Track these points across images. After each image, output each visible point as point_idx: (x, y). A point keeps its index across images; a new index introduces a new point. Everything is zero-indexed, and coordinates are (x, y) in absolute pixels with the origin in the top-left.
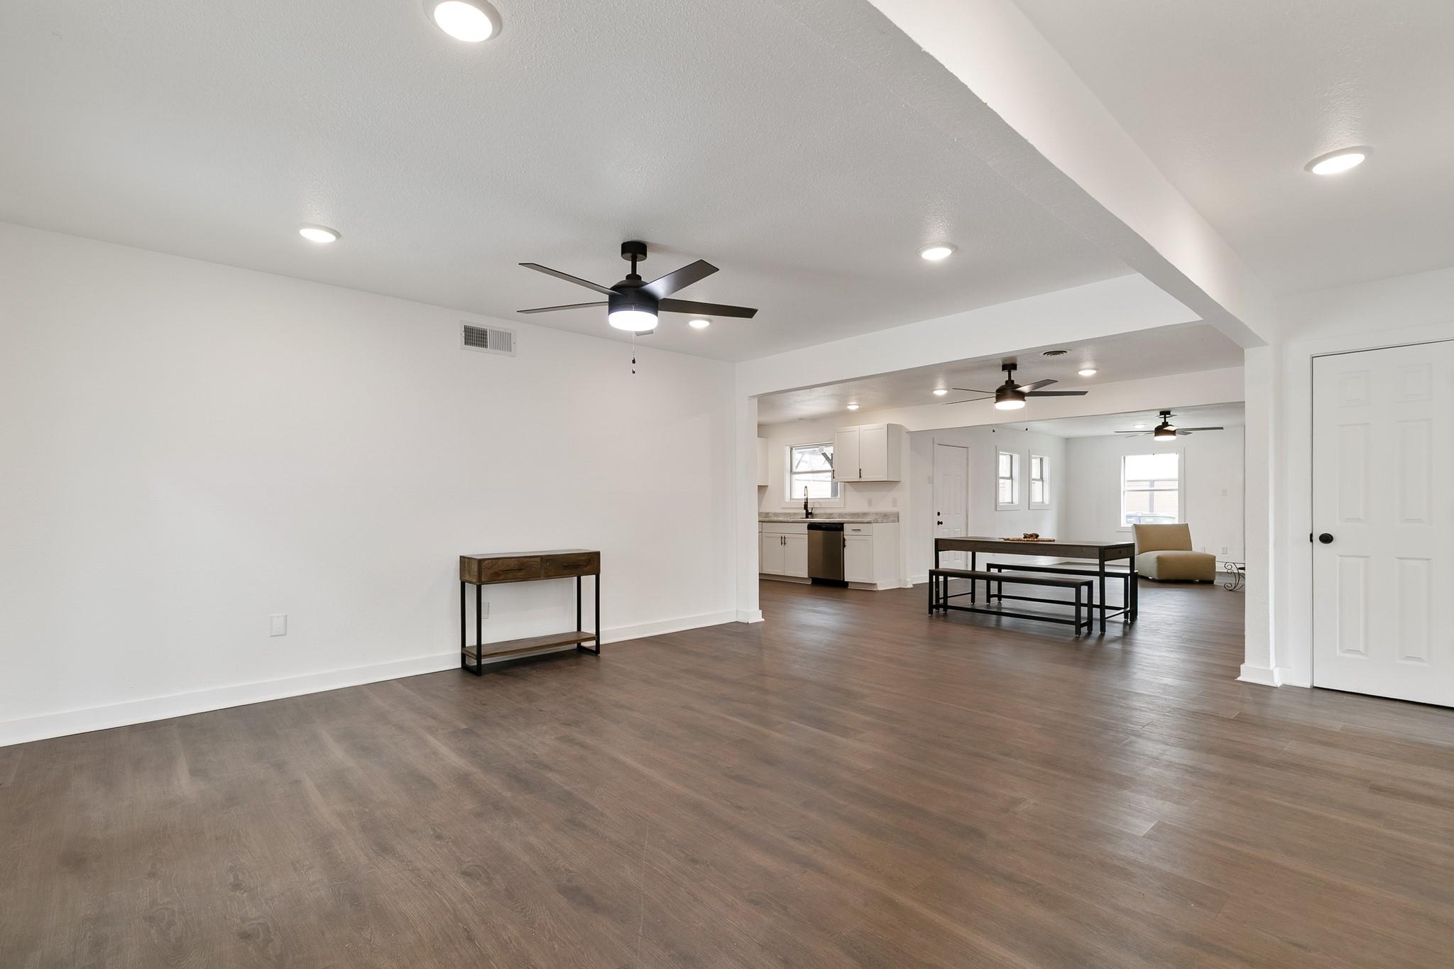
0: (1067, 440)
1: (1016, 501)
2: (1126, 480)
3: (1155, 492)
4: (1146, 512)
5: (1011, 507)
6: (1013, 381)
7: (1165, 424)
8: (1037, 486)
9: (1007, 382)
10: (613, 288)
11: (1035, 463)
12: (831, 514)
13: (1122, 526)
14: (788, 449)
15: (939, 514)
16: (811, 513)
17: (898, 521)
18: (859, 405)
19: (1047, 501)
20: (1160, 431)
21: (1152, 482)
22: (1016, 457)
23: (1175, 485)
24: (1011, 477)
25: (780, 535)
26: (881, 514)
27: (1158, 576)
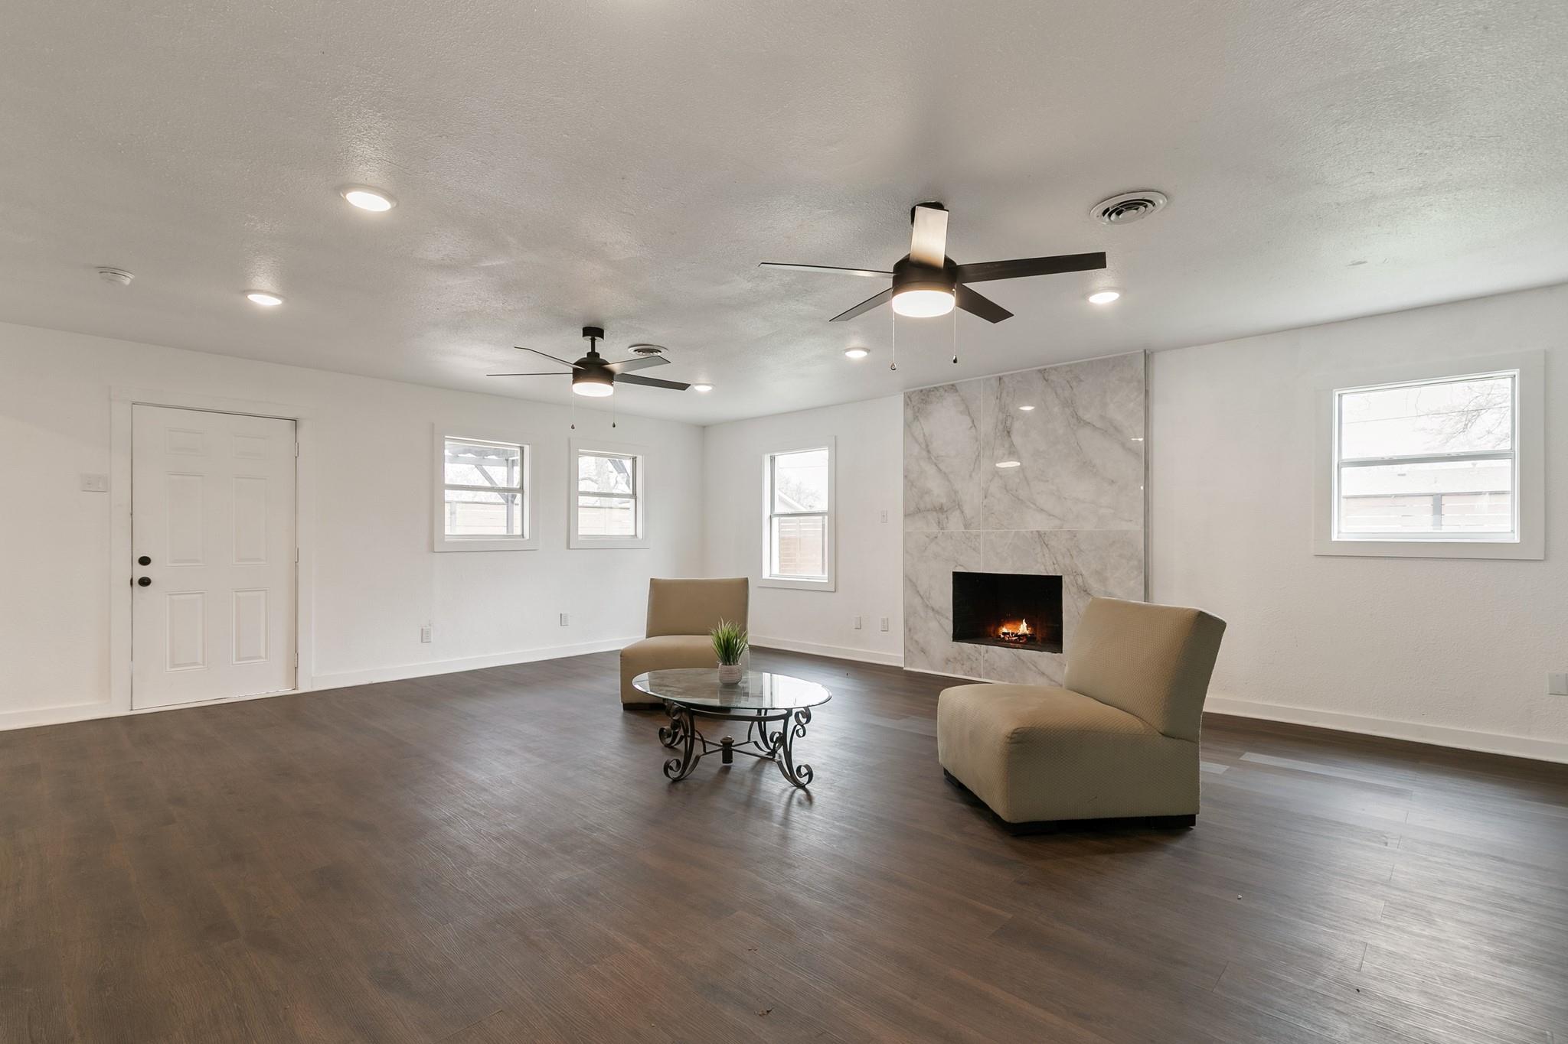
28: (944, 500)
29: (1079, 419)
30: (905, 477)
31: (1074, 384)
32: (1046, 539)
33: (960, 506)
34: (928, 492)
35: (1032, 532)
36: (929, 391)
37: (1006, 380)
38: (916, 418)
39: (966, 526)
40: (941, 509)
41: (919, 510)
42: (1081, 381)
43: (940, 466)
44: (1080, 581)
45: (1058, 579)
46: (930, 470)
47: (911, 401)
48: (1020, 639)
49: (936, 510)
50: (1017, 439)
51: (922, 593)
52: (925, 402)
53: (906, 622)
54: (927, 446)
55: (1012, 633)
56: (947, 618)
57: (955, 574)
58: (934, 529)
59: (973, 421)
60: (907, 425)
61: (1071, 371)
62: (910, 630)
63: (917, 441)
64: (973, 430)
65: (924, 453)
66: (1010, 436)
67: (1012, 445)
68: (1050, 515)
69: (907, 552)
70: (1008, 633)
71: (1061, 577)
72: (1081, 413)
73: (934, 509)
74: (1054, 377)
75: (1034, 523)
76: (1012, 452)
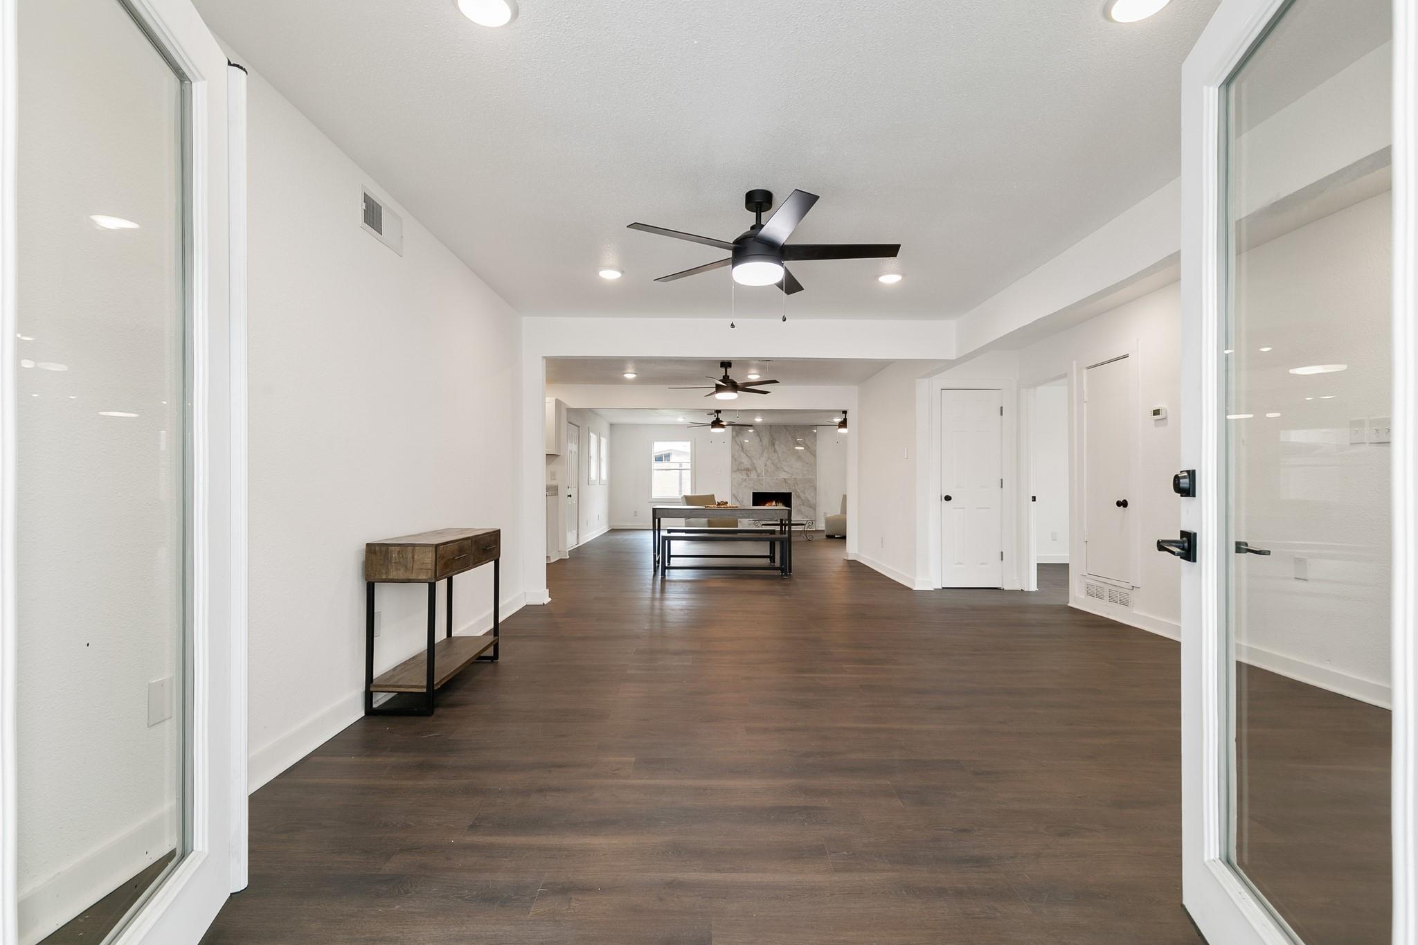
0: (612, 426)
1: (594, 476)
3: (683, 471)
5: (593, 482)
6: (728, 376)
9: (724, 377)
10: (734, 243)
15: (568, 488)
17: (557, 494)
19: (604, 477)
23: (689, 467)
28: (749, 466)
29: (795, 441)
30: (732, 457)
31: (795, 431)
32: (786, 480)
33: (755, 469)
34: (743, 463)
35: (782, 478)
36: (742, 426)
37: (773, 427)
38: (737, 435)
39: (758, 476)
40: (748, 470)
41: (738, 470)
42: (797, 431)
43: (747, 454)
44: (798, 494)
45: (791, 494)
46: (743, 455)
50: (776, 447)
52: (740, 429)
54: (742, 446)
57: (753, 493)
58: (745, 477)
59: (760, 439)
60: (733, 437)
61: (795, 427)
63: (737, 444)
64: (760, 442)
65: (741, 449)
66: (774, 446)
67: (775, 449)
68: (788, 472)
69: (733, 484)
71: (792, 492)
73: (745, 470)
74: (789, 428)
75: (783, 475)
76: (775, 451)
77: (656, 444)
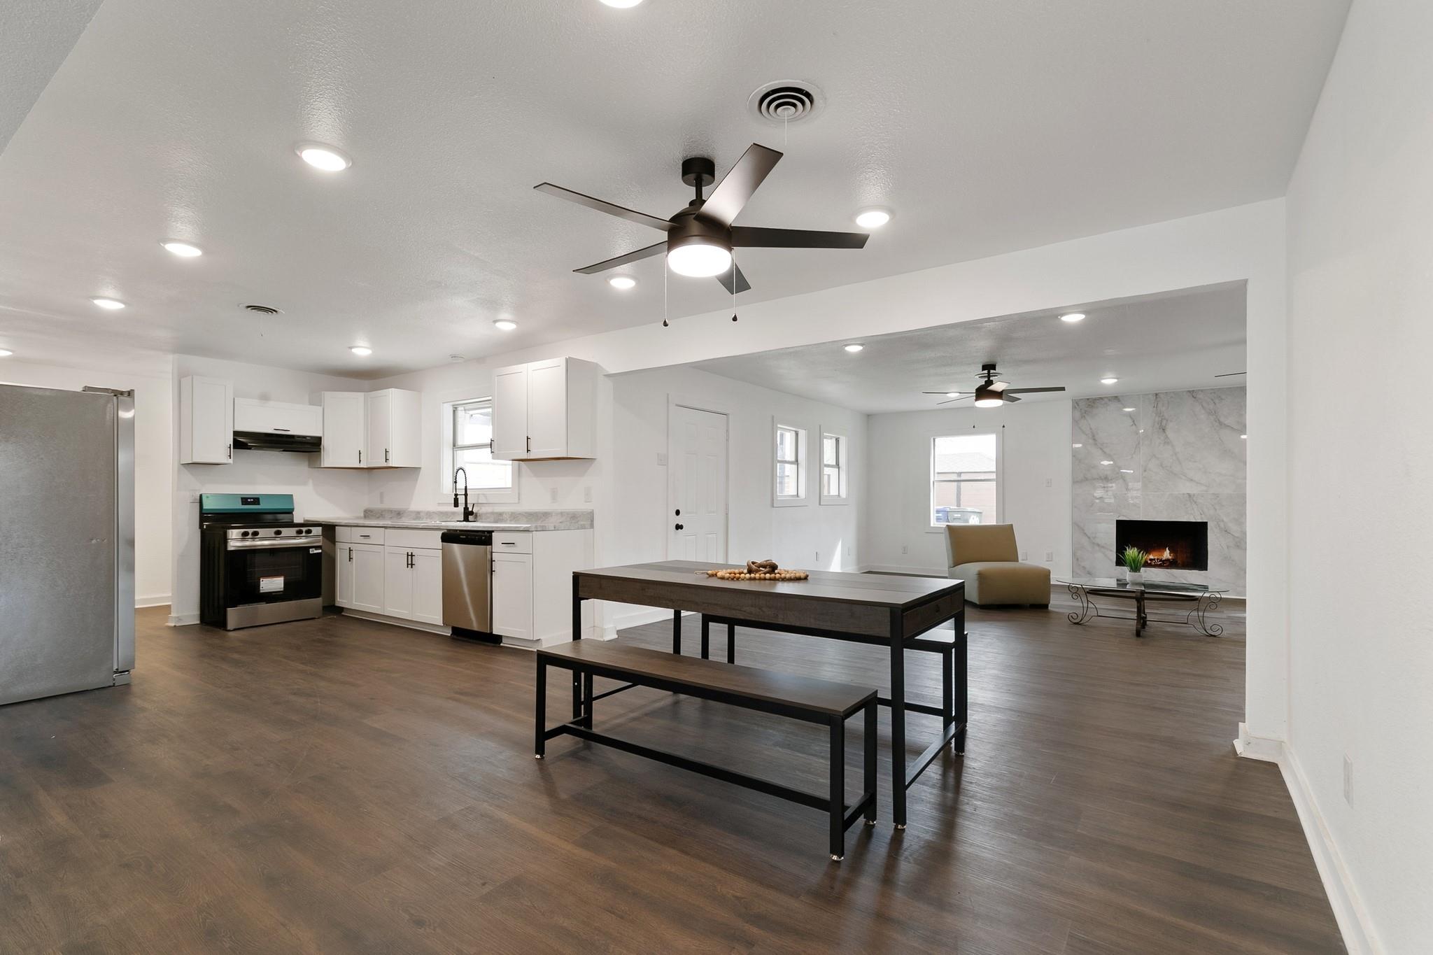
0: (869, 417)
1: (802, 493)
2: (936, 471)
3: (962, 483)
4: (954, 507)
5: (794, 503)
7: (989, 383)
8: (830, 472)
11: (829, 446)
12: (501, 514)
13: (932, 525)
14: (448, 410)
15: (678, 513)
16: (472, 513)
17: (592, 526)
18: (516, 323)
19: (843, 494)
20: (983, 392)
21: (959, 474)
22: (802, 433)
23: (994, 476)
24: (797, 461)
25: (405, 551)
26: (568, 514)
27: (980, 599)
28: (1108, 473)
29: (1221, 423)
30: (1074, 456)
31: (1217, 401)
32: (1194, 498)
33: (1123, 477)
34: (1094, 466)
35: (1184, 494)
36: (1095, 399)
37: (1162, 396)
38: (1083, 417)
39: (1128, 491)
40: (1106, 479)
41: (1086, 479)
42: (1222, 399)
43: (1105, 450)
44: (1222, 525)
45: (1203, 526)
46: (1096, 452)
47: (1078, 405)
48: (1164, 563)
49: (1102, 479)
50: (1170, 433)
51: (1089, 535)
52: (1091, 406)
53: (1074, 554)
54: (1094, 436)
55: (1158, 559)
56: (1111, 551)
57: (1118, 522)
58: (1100, 492)
59: (1134, 421)
60: (1075, 422)
61: (1214, 393)
62: (1078, 559)
63: (1083, 432)
64: (1134, 427)
65: (1091, 441)
66: (1165, 432)
67: (1167, 437)
68: (1197, 483)
69: (1075, 507)
70: (1154, 559)
71: (1207, 523)
72: (1222, 419)
73: (1100, 478)
74: (1200, 396)
75: (1185, 488)
76: (1167, 442)
77: (940, 441)
